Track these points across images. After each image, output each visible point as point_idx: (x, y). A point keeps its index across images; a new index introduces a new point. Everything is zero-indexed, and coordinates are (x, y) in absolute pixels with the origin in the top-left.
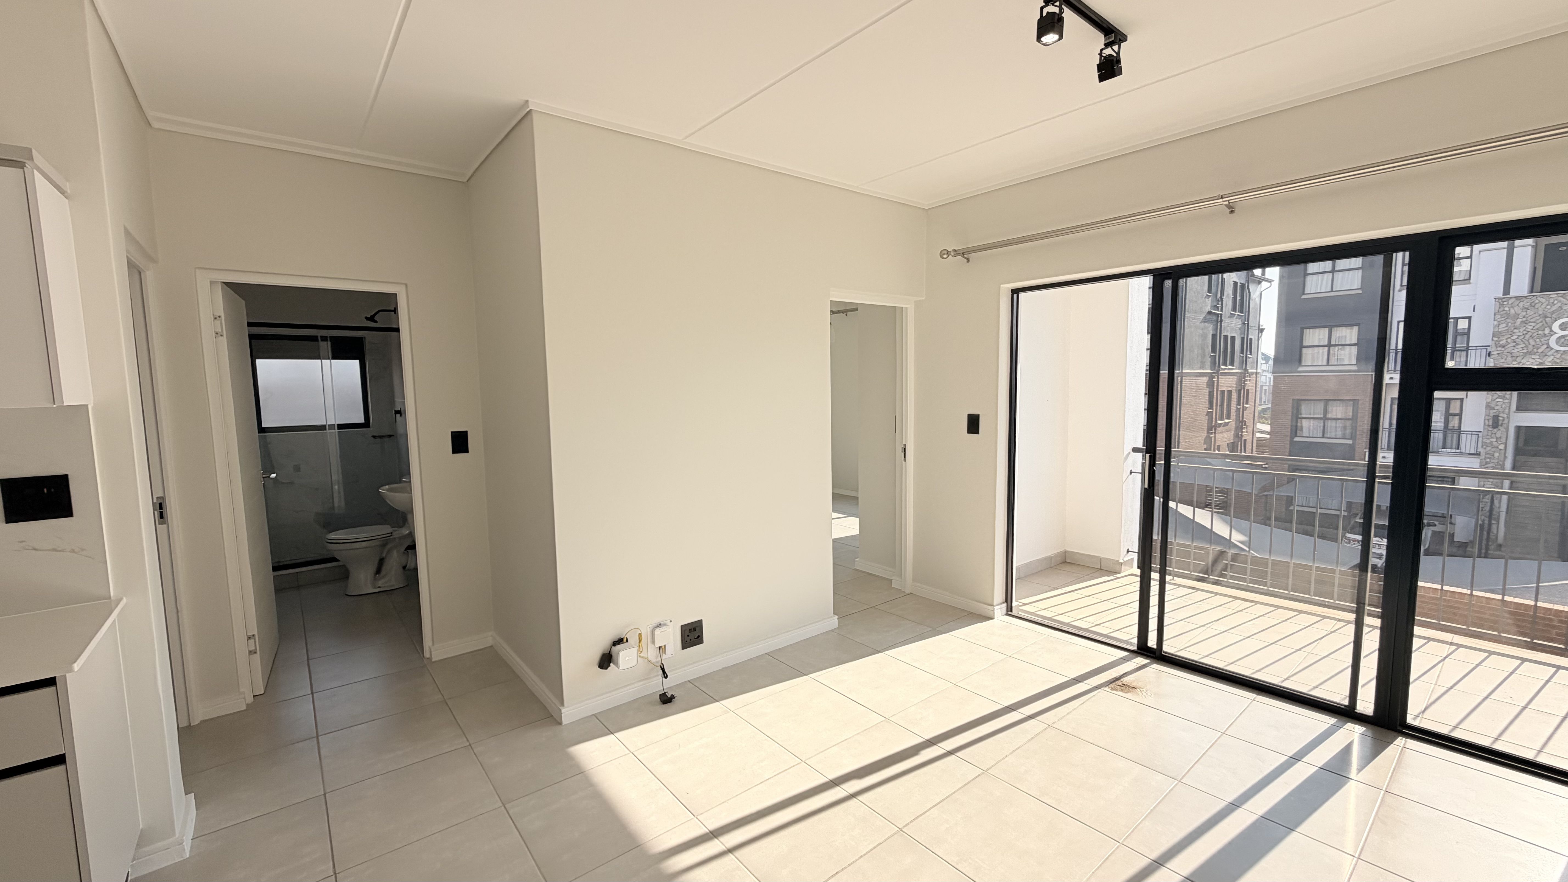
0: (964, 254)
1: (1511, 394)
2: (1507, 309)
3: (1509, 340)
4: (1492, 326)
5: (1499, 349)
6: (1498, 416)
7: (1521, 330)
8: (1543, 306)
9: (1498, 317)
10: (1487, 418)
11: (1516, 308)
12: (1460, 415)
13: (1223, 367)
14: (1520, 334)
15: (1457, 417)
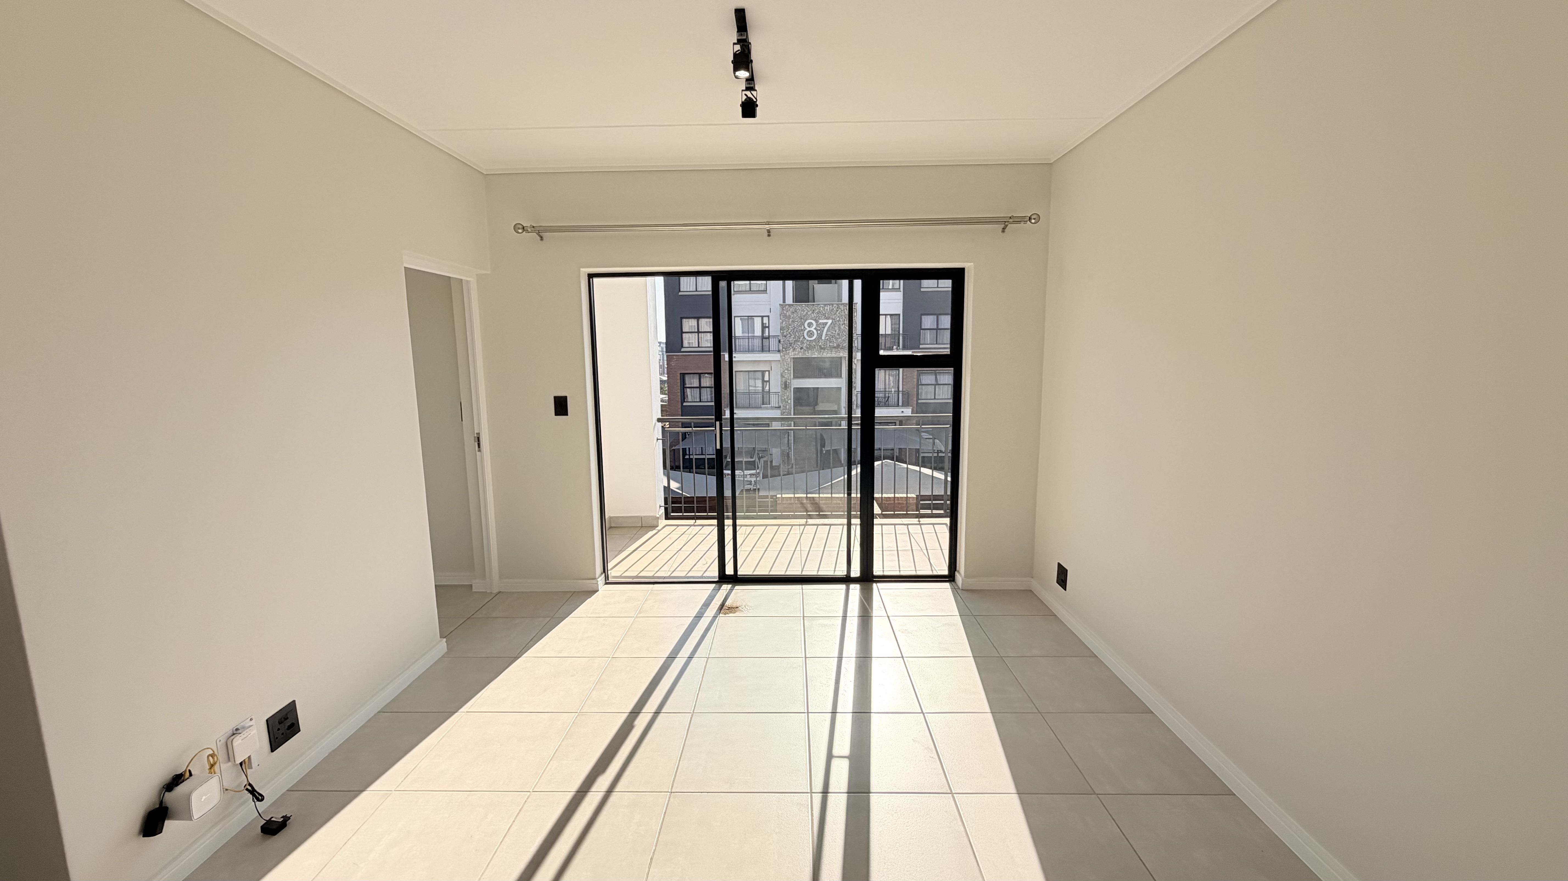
0: (540, 232)
2: (785, 312)
3: (788, 332)
4: (779, 323)
5: (784, 338)
6: (786, 382)
7: (792, 326)
8: (800, 312)
9: (782, 317)
10: (782, 383)
11: (789, 312)
12: (769, 381)
14: (792, 329)
15: (768, 383)
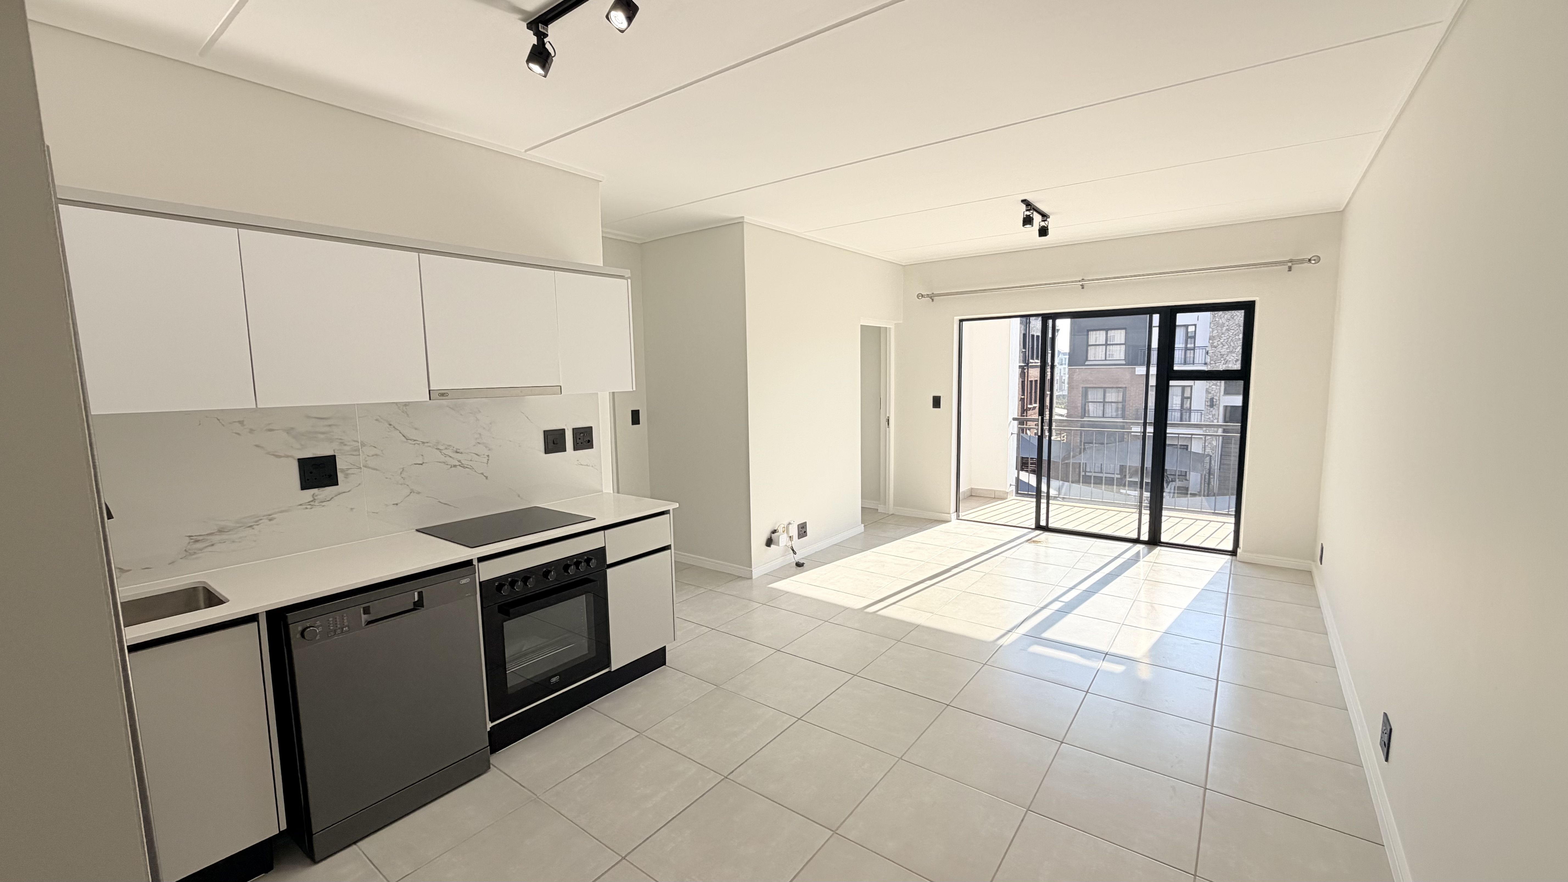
1: (1221, 382)
2: (1217, 319)
3: (1219, 343)
4: (1209, 332)
5: (1213, 349)
6: (1213, 398)
7: (1226, 335)
10: (1207, 400)
12: (1190, 398)
13: (1031, 361)
14: (1226, 338)
15: (1189, 400)
